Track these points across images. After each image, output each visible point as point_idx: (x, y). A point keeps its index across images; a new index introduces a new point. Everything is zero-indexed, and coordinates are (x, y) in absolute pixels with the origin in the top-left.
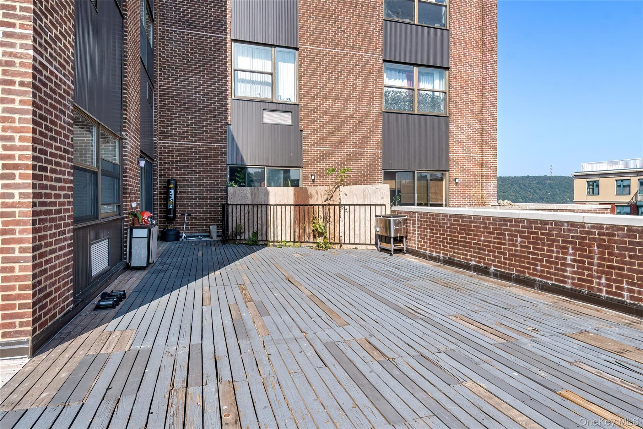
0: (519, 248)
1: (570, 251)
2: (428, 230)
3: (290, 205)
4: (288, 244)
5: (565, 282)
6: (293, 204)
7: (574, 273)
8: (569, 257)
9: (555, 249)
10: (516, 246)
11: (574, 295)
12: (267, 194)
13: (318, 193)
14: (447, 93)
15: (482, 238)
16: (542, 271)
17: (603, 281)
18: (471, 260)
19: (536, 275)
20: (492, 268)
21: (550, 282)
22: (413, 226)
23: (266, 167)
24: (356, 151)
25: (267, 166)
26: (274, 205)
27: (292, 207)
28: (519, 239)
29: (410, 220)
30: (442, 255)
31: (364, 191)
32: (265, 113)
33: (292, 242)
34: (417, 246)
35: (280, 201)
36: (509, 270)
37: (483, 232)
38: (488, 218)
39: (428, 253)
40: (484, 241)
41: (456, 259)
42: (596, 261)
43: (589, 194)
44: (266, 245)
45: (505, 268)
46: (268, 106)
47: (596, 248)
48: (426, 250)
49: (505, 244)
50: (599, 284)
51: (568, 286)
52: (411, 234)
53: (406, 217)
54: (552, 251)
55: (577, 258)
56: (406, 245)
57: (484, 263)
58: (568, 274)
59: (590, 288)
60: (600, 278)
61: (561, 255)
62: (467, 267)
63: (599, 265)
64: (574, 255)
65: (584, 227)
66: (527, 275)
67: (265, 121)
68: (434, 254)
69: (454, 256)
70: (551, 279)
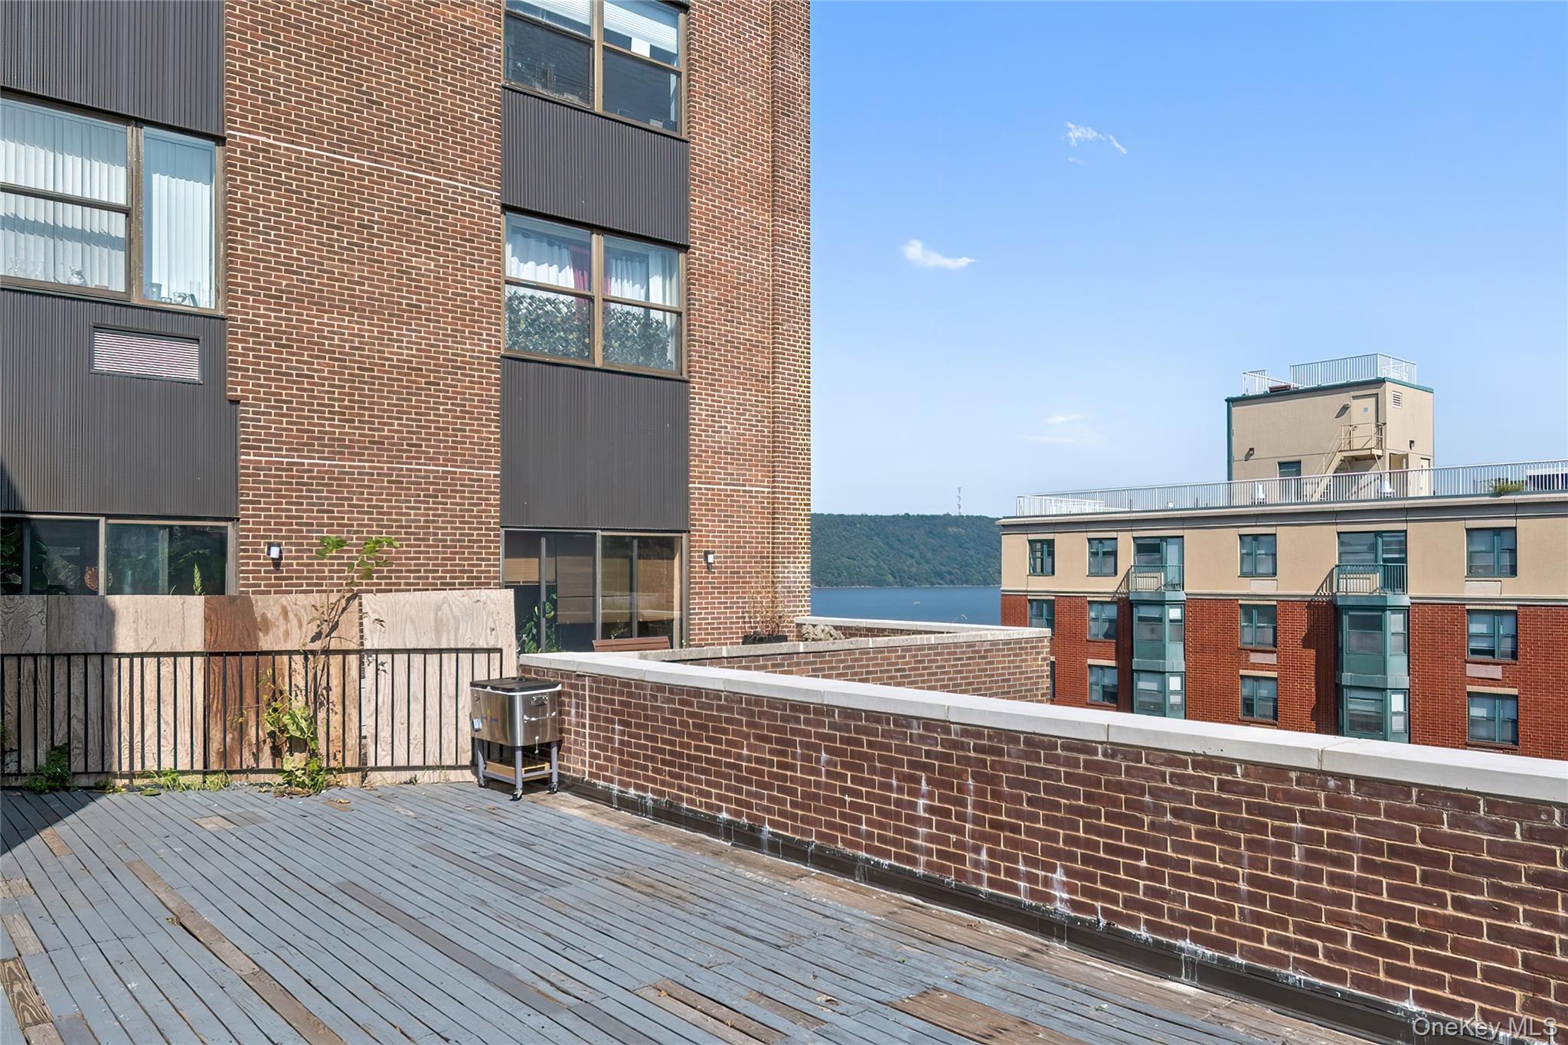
0: (823, 779)
1: (924, 787)
2: (617, 727)
3: (192, 654)
4: (182, 780)
5: (913, 861)
6: (201, 649)
7: (930, 838)
8: (921, 802)
9: (894, 782)
10: (818, 773)
11: (932, 890)
12: (107, 619)
13: (291, 615)
14: (684, 315)
15: (745, 752)
16: (870, 836)
17: (984, 857)
18: (720, 809)
19: (858, 846)
20: (767, 828)
21: (885, 862)
22: (577, 713)
23: (102, 520)
24: (420, 470)
25: (108, 516)
26: (131, 656)
27: (199, 662)
28: (824, 756)
29: (569, 695)
30: (650, 795)
31: (438, 608)
32: (102, 340)
33: (197, 772)
34: (587, 769)
35: (155, 642)
36: (804, 832)
37: (747, 736)
38: (758, 700)
39: (616, 788)
40: (749, 759)
41: (685, 805)
42: (970, 810)
43: (1033, 572)
44: (102, 789)
45: (795, 830)
46: (110, 316)
47: (970, 781)
48: (611, 780)
49: (793, 768)
50: (977, 864)
51: (920, 871)
52: (573, 736)
53: (559, 688)
54: (889, 787)
55: (936, 803)
56: (560, 767)
57: (749, 817)
58: (919, 842)
59: (961, 874)
60: (977, 850)
61: (906, 797)
62: (710, 826)
63: (978, 821)
64: (930, 795)
65: (947, 731)
66: (840, 845)
67: (101, 365)
68: (632, 792)
69: (681, 799)
70: (886, 854)
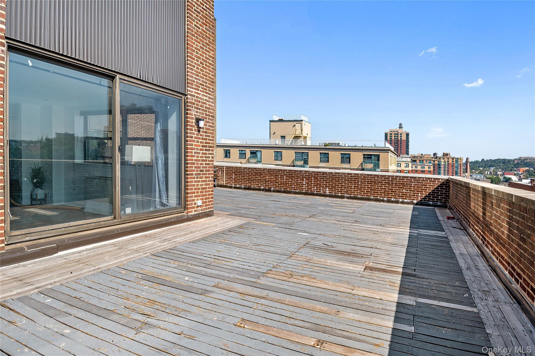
0: (285, 180)
1: (305, 180)
2: (233, 175)
5: (303, 190)
7: (306, 187)
8: (304, 182)
9: (299, 180)
10: (284, 179)
11: (306, 194)
15: (267, 177)
16: (294, 188)
17: (315, 188)
18: (261, 187)
19: (292, 189)
20: (272, 188)
21: (297, 191)
22: (221, 173)
28: (285, 177)
29: (219, 170)
30: (243, 186)
34: (225, 183)
36: (280, 188)
37: (268, 175)
38: (271, 169)
39: (233, 186)
40: (268, 178)
41: (252, 187)
42: (313, 182)
47: (313, 179)
48: (232, 184)
49: (278, 179)
50: (314, 189)
51: (304, 191)
52: (220, 177)
53: (217, 169)
54: (298, 180)
55: (307, 182)
56: (217, 183)
57: (268, 187)
58: (304, 187)
59: (312, 191)
60: (314, 187)
61: (301, 182)
62: (259, 190)
63: (314, 184)
64: (306, 181)
65: (309, 172)
66: (288, 189)
68: (238, 186)
69: (251, 186)
70: (298, 190)
